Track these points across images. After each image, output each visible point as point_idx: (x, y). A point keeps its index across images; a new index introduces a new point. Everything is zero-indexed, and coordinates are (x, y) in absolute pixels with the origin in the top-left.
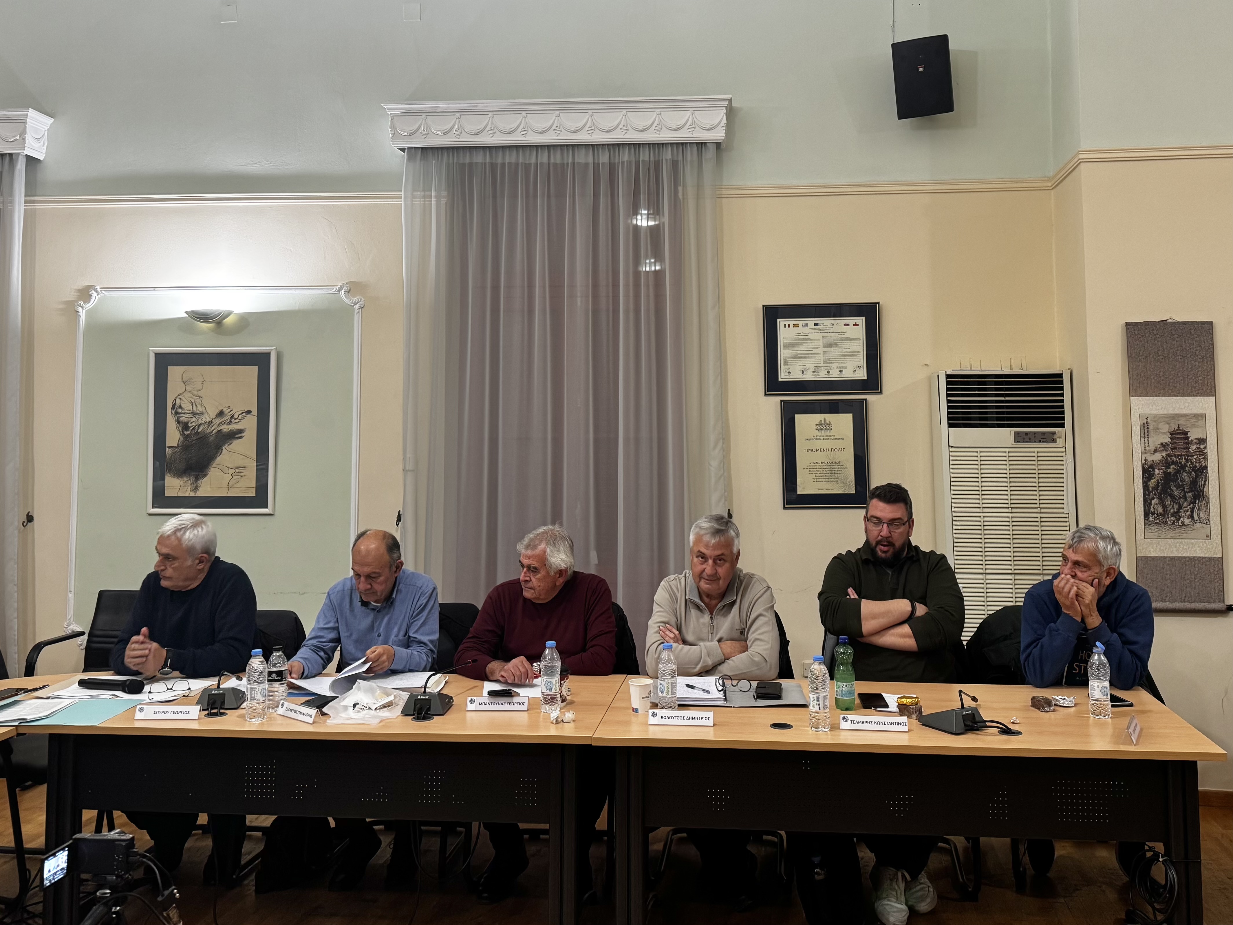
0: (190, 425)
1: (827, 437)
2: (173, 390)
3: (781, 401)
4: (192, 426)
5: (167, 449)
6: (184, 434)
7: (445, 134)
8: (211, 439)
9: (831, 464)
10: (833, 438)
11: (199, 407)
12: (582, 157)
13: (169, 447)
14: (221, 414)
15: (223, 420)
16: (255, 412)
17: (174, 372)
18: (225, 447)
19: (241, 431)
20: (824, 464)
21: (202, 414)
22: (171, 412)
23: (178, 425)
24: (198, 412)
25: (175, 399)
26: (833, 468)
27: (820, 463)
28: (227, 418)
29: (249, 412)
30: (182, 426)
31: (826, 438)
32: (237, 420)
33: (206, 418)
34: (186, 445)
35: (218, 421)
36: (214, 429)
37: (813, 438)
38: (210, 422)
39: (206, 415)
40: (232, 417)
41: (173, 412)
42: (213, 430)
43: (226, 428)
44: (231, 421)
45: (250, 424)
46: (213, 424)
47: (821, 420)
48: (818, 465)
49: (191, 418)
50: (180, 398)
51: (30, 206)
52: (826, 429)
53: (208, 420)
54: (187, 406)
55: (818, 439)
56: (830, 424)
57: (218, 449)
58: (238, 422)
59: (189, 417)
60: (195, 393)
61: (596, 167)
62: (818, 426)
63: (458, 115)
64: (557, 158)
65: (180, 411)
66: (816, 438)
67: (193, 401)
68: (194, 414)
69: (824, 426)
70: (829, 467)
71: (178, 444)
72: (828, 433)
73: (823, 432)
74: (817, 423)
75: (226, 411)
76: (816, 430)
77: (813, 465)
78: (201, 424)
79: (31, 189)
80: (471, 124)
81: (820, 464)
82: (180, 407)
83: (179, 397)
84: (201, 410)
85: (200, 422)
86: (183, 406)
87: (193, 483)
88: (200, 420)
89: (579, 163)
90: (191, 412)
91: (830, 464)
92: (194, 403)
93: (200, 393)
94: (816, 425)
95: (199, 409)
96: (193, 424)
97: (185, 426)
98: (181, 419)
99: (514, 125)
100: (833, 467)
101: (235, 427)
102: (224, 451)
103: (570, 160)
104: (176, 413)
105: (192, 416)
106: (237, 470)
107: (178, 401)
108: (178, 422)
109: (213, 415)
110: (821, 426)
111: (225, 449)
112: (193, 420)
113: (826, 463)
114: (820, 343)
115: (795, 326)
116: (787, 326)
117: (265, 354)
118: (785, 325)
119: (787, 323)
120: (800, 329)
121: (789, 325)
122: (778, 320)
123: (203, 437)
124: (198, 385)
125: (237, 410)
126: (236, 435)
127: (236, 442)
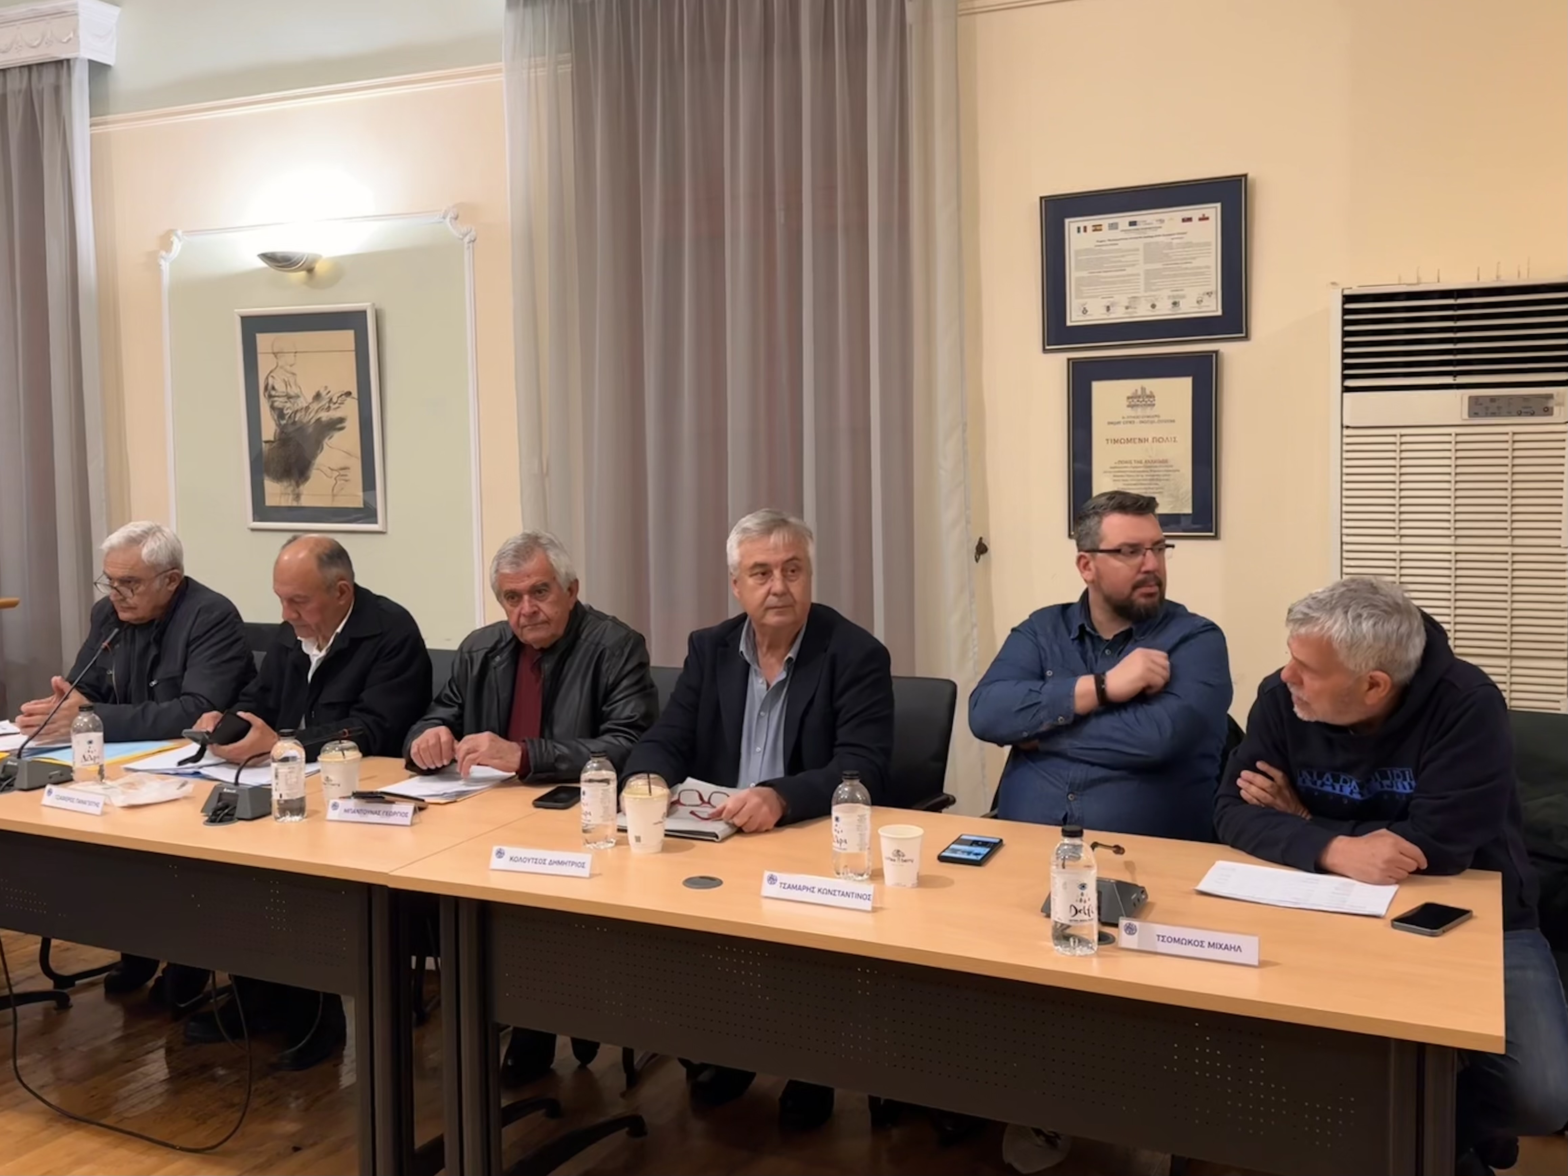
0: (285, 412)
1: (1146, 419)
3: (1069, 360)
4: (288, 414)
5: (264, 444)
6: (280, 424)
8: (310, 430)
9: (1152, 465)
10: (1156, 419)
11: (293, 387)
13: (266, 442)
14: (318, 396)
15: (320, 405)
17: (263, 341)
18: (326, 440)
19: (341, 420)
20: (1139, 465)
21: (298, 397)
22: (265, 396)
23: (273, 412)
24: (292, 394)
25: (267, 378)
26: (1155, 471)
27: (1133, 462)
28: (324, 402)
29: (349, 394)
30: (277, 412)
31: (1143, 420)
32: (337, 405)
33: (302, 403)
34: (284, 439)
35: (315, 406)
36: (310, 418)
37: (1122, 420)
38: (307, 408)
39: (302, 399)
40: (331, 400)
41: (267, 396)
42: (312, 418)
43: (325, 416)
44: (329, 407)
46: (310, 410)
47: (1136, 391)
48: (1129, 465)
49: (286, 402)
50: (272, 377)
51: (100, 130)
52: (1145, 405)
53: (305, 405)
54: (280, 387)
55: (1130, 422)
56: (1152, 396)
57: (318, 444)
58: (338, 407)
59: (284, 401)
60: (288, 368)
62: (1131, 400)
65: (273, 393)
66: (1126, 420)
67: (286, 379)
68: (289, 397)
69: (1141, 400)
70: (1148, 469)
71: (275, 438)
72: (1149, 411)
73: (1139, 410)
74: (1130, 394)
75: (324, 393)
76: (1128, 406)
77: (1121, 465)
78: (296, 412)
79: (100, 106)
81: (1134, 465)
82: (273, 388)
83: (272, 374)
84: (296, 392)
85: (296, 407)
86: (276, 387)
87: (294, 490)
88: (296, 405)
90: (284, 394)
91: (1149, 465)
92: (288, 383)
93: (293, 369)
94: (1128, 398)
95: (293, 391)
96: (290, 411)
97: (280, 414)
98: (276, 404)
100: (1156, 469)
101: (335, 414)
102: (325, 446)
104: (270, 396)
105: (287, 400)
106: (342, 472)
107: (270, 379)
108: (272, 407)
109: (310, 399)
110: (1136, 401)
111: (327, 442)
112: (288, 405)
113: (1144, 461)
114: (1140, 257)
115: (1097, 228)
116: (1082, 229)
117: (364, 313)
118: (1079, 229)
119: (1082, 225)
120: (1106, 234)
121: (1085, 228)
122: (1067, 221)
123: (301, 428)
124: (290, 358)
125: (336, 391)
126: (336, 425)
127: (337, 435)
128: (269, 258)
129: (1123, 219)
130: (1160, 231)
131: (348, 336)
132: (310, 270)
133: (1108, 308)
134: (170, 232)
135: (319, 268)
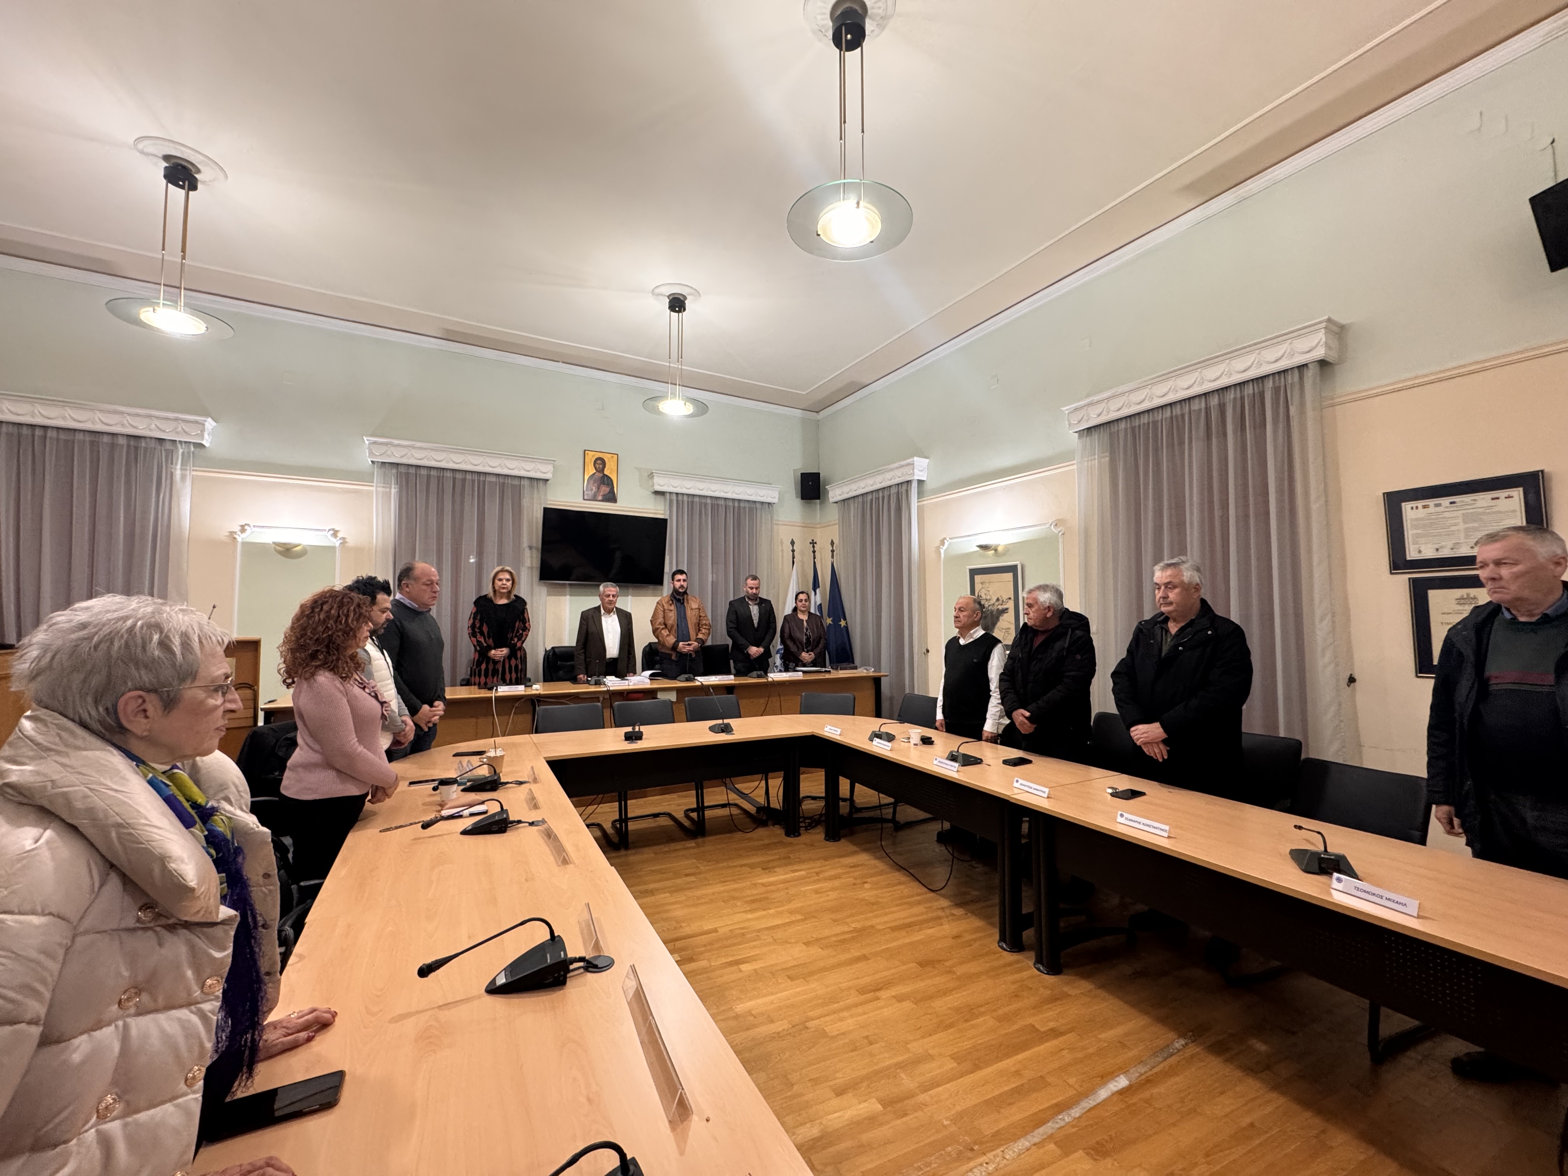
0: (985, 605)
2: (978, 587)
3: (1410, 578)
7: (1099, 415)
8: (995, 613)
12: (1195, 405)
14: (998, 600)
16: (1013, 598)
17: (978, 578)
19: (1007, 609)
21: (990, 600)
25: (978, 592)
28: (1000, 602)
29: (1010, 598)
33: (992, 602)
35: (997, 603)
36: (995, 608)
38: (994, 604)
40: (1003, 601)
43: (1000, 607)
44: (1003, 604)
45: (1010, 605)
47: (1463, 595)
51: (920, 504)
52: (1470, 604)
54: (984, 596)
56: (1474, 599)
57: (998, 619)
58: (1006, 604)
59: (985, 602)
60: (987, 588)
61: (1208, 410)
62: (1458, 600)
63: (1106, 401)
64: (1177, 410)
65: (981, 599)
66: (1456, 612)
67: (986, 593)
68: (987, 600)
69: (1467, 600)
73: (1466, 606)
74: (1457, 597)
75: (1000, 598)
76: (1457, 604)
78: (990, 606)
79: (920, 494)
80: (1115, 404)
82: (981, 597)
83: (980, 590)
85: (990, 604)
89: (1194, 411)
90: (985, 599)
92: (987, 595)
93: (989, 588)
94: (1456, 599)
95: (988, 597)
96: (987, 605)
97: (983, 606)
98: (981, 602)
99: (1143, 397)
101: (1005, 607)
103: (1187, 411)
106: (1007, 630)
109: (995, 601)
110: (1462, 601)
111: (1001, 618)
112: (987, 603)
114: (1460, 520)
115: (1425, 507)
116: (1415, 508)
117: (1016, 566)
118: (1412, 508)
119: (1414, 506)
120: (1432, 509)
121: (1417, 508)
122: (1403, 504)
123: (992, 612)
124: (987, 585)
125: (1005, 597)
126: (1005, 611)
127: (1005, 615)
128: (981, 547)
129: (1445, 501)
130: (1474, 506)
131: (1009, 576)
132: (996, 550)
133: (1437, 550)
134: (945, 539)
135: (1000, 549)
